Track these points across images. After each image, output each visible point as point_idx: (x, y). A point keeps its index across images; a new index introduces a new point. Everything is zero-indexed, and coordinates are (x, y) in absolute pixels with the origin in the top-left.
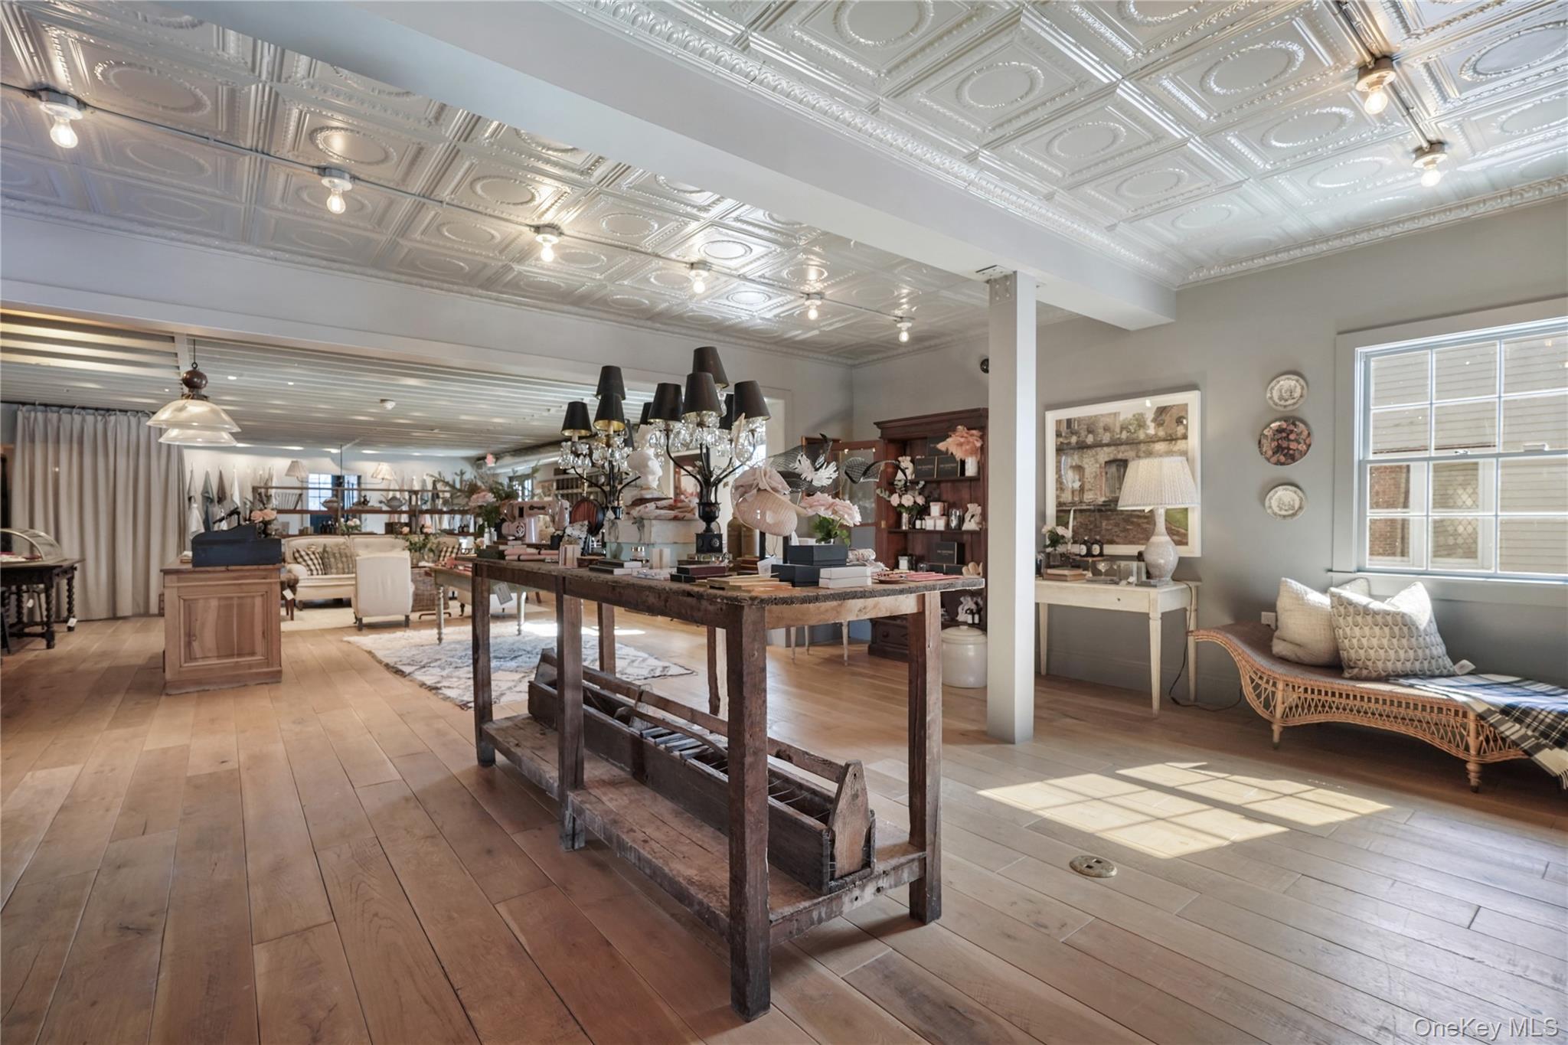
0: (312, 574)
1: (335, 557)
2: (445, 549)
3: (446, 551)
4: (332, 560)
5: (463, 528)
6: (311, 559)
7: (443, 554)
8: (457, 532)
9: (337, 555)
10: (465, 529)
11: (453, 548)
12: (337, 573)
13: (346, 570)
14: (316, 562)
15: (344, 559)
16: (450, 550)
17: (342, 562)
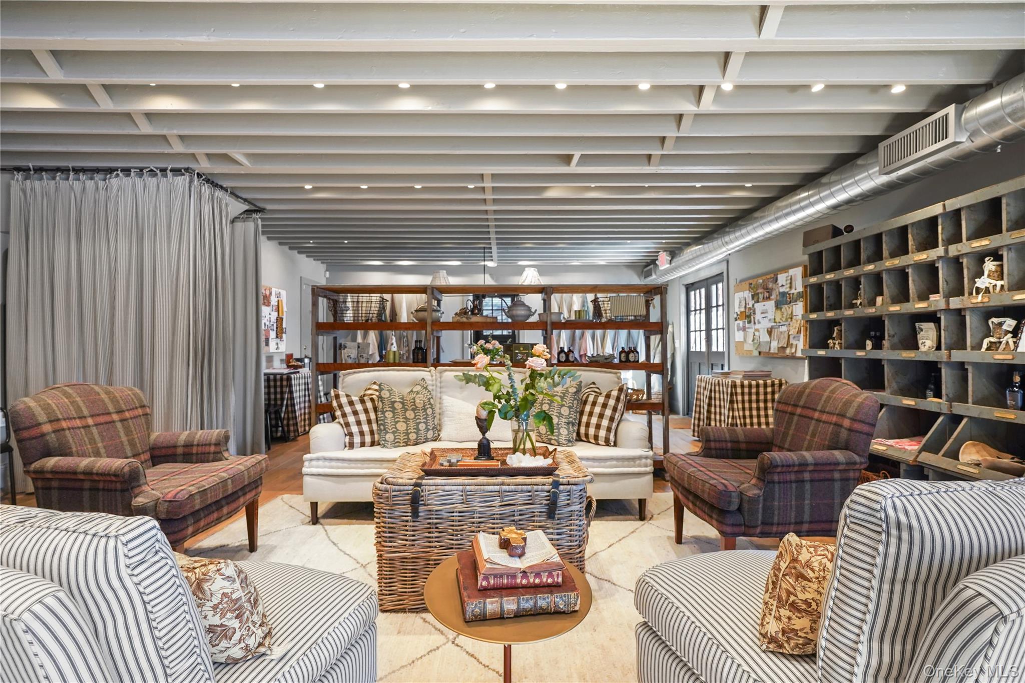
0: (351, 446)
1: (393, 410)
2: (591, 398)
3: (594, 404)
4: (389, 415)
5: (628, 354)
6: (355, 413)
7: (588, 408)
8: (616, 361)
9: (398, 406)
10: (632, 357)
11: (608, 396)
12: (396, 444)
13: (413, 436)
14: (363, 417)
15: (410, 414)
16: (601, 400)
17: (406, 420)
